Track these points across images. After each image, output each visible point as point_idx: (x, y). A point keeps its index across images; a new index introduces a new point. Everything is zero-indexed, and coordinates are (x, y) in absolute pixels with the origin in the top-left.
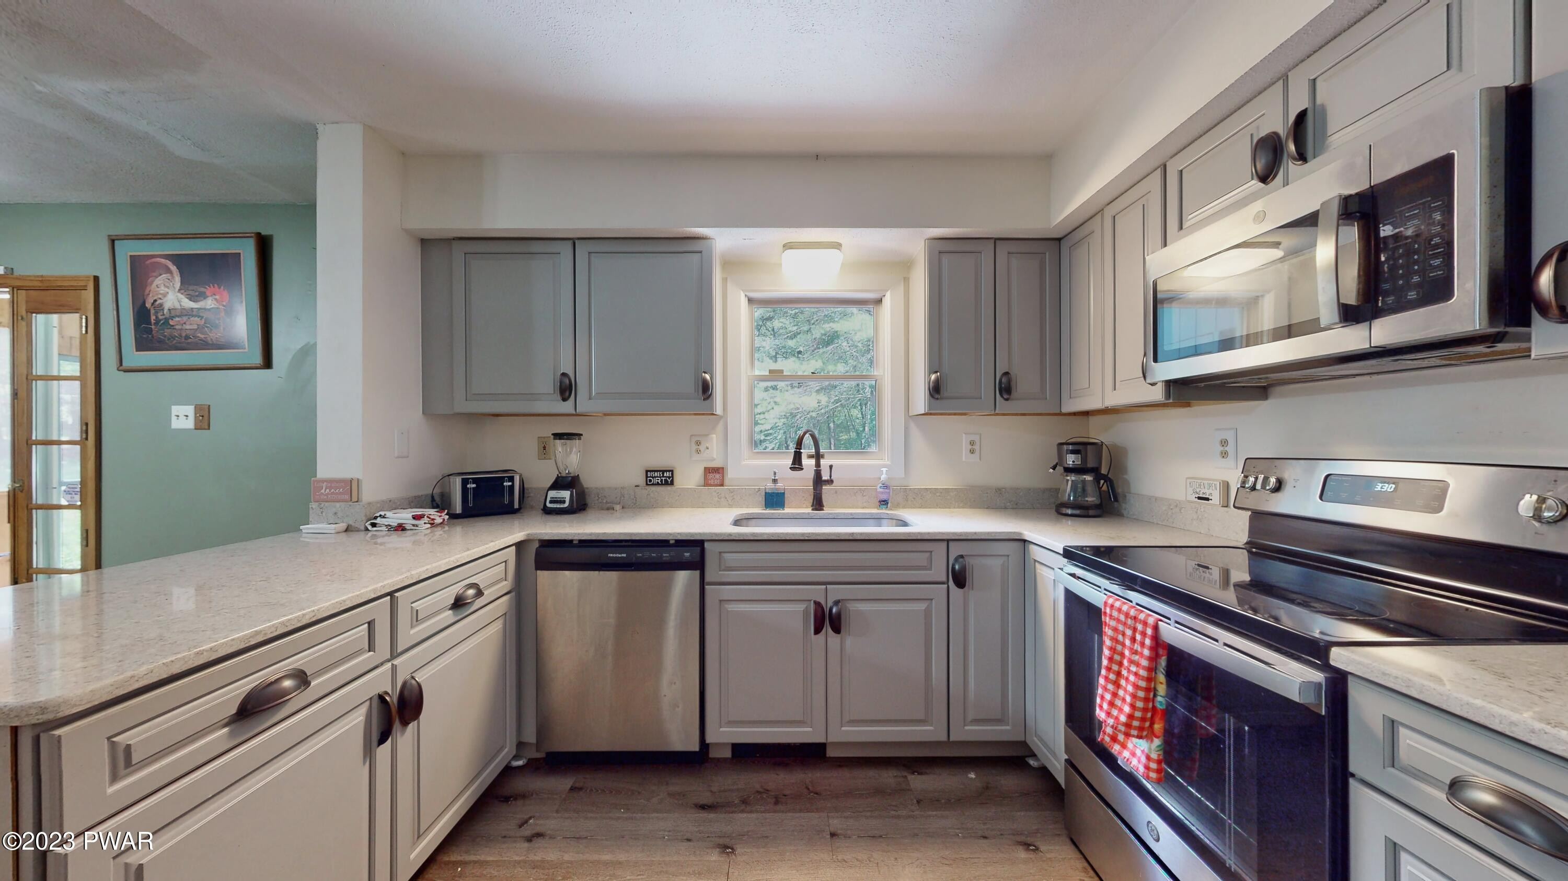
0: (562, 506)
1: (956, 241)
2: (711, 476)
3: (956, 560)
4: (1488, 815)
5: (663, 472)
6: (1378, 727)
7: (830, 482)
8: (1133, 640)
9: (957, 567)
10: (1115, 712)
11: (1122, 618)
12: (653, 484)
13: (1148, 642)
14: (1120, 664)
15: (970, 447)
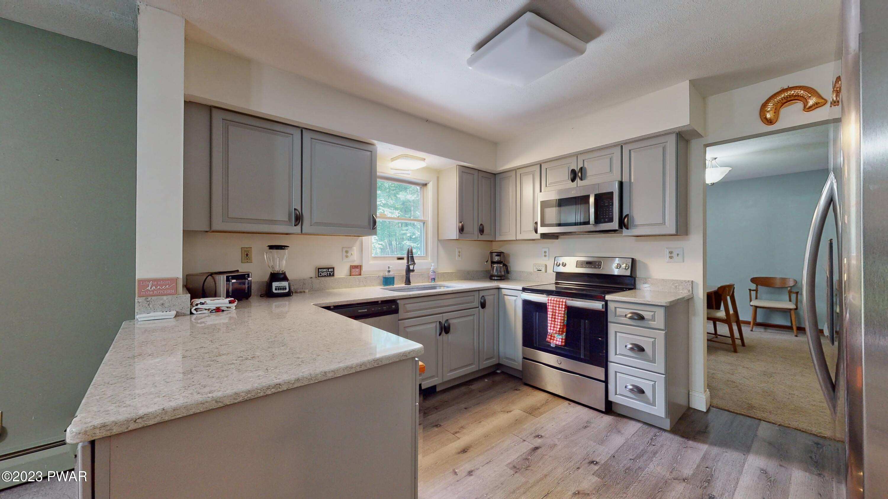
0: (284, 291)
1: (466, 168)
2: (353, 270)
3: (481, 298)
4: (631, 318)
5: (328, 268)
6: (613, 309)
7: (413, 271)
8: (559, 307)
9: (482, 301)
10: (555, 329)
11: (555, 302)
12: (322, 276)
13: (564, 306)
14: (555, 315)
15: (458, 254)
